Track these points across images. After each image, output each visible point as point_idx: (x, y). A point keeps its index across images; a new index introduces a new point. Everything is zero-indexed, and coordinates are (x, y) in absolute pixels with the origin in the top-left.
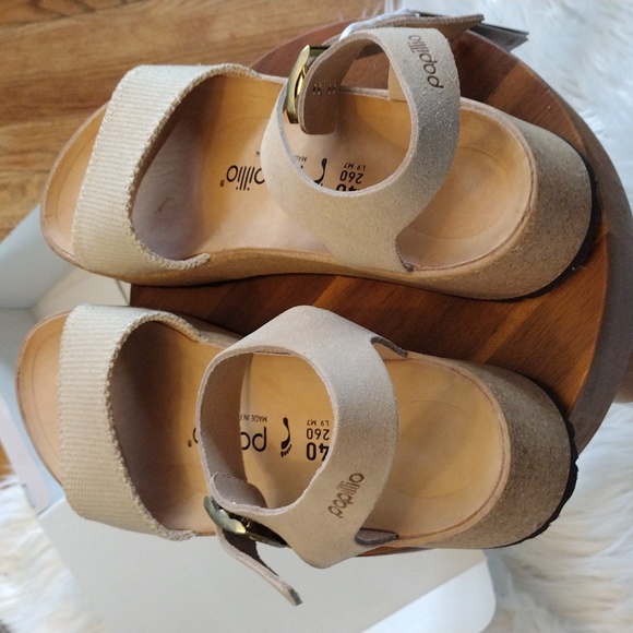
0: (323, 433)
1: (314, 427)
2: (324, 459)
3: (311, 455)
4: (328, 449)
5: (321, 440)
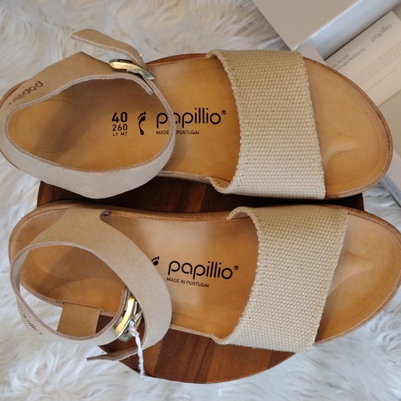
0: (116, 129)
1: (123, 131)
2: (116, 114)
3: (124, 115)
4: (113, 120)
5: (118, 124)
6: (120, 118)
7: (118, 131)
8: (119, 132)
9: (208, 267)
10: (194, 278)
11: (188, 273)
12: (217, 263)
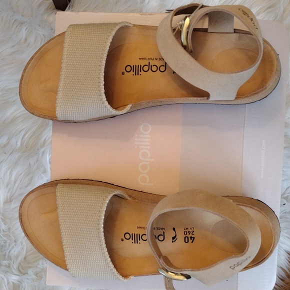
0: (191, 232)
1: (187, 231)
2: (192, 242)
3: (187, 241)
4: (194, 238)
5: (191, 235)
6: (190, 239)
7: (191, 231)
8: (189, 230)
9: (141, 71)
10: (149, 63)
11: (153, 66)
12: (136, 75)
